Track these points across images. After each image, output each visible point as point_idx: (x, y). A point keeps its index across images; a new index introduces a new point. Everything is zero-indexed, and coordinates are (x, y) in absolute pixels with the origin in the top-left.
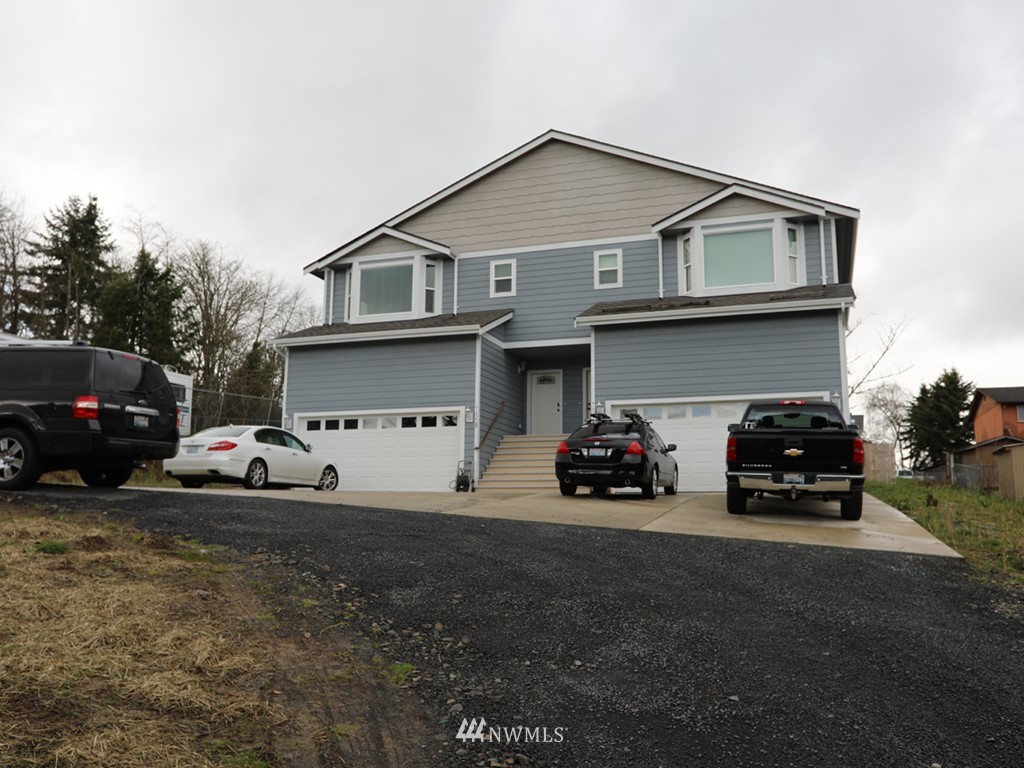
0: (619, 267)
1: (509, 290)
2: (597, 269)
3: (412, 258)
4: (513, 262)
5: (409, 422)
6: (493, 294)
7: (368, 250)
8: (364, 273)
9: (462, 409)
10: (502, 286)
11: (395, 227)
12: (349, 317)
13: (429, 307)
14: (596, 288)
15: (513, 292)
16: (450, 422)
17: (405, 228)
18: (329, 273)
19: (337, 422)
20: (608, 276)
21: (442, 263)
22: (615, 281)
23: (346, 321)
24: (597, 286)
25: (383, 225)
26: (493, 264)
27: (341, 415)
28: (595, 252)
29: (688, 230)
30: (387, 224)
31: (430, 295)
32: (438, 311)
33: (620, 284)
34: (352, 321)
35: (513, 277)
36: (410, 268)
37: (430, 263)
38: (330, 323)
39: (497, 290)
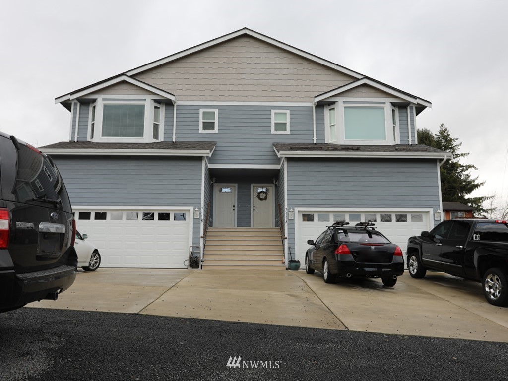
0: (288, 121)
1: (213, 129)
2: (273, 121)
3: (145, 100)
4: (216, 111)
5: (149, 216)
6: (201, 131)
7: (110, 91)
8: (105, 107)
9: (191, 209)
10: (209, 126)
11: (132, 77)
12: (92, 137)
13: (156, 136)
14: (272, 133)
15: (216, 131)
16: (182, 217)
17: (141, 78)
18: (76, 104)
19: (89, 214)
20: (280, 126)
21: (164, 106)
22: (285, 130)
23: (89, 139)
24: (273, 132)
25: (123, 74)
26: (201, 111)
27: (93, 209)
28: (272, 111)
29: (334, 103)
30: (127, 74)
31: (156, 127)
32: (161, 139)
33: (288, 132)
34: (95, 140)
35: (216, 121)
36: (143, 107)
37: (157, 105)
38: (76, 140)
39: (204, 129)
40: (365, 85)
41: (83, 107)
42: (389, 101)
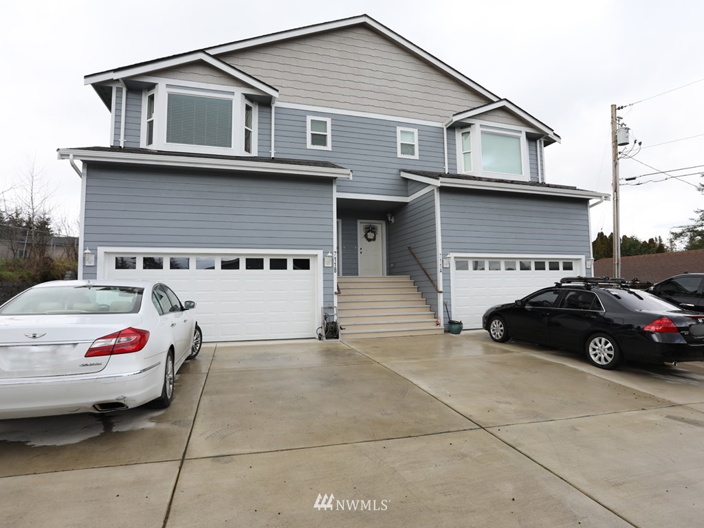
0: (416, 143)
1: (325, 144)
2: (399, 141)
3: (233, 93)
4: (329, 121)
5: (254, 264)
6: (309, 145)
7: (178, 74)
9: (320, 253)
10: (319, 139)
11: (216, 57)
12: (150, 142)
13: (248, 149)
14: (398, 156)
15: (329, 147)
16: (302, 264)
17: (232, 61)
19: (160, 260)
20: (408, 148)
21: (257, 107)
22: (413, 154)
24: (399, 155)
25: (203, 51)
26: (309, 118)
28: (398, 128)
29: (469, 125)
30: (207, 51)
31: (248, 134)
32: (254, 153)
33: (416, 157)
35: (329, 133)
36: (230, 103)
37: (250, 104)
38: (122, 145)
39: (313, 143)
40: (503, 109)
41: (132, 96)
42: (525, 129)
